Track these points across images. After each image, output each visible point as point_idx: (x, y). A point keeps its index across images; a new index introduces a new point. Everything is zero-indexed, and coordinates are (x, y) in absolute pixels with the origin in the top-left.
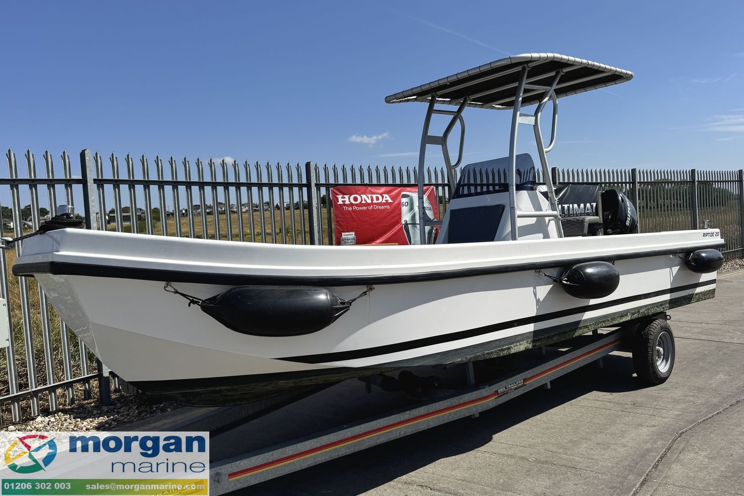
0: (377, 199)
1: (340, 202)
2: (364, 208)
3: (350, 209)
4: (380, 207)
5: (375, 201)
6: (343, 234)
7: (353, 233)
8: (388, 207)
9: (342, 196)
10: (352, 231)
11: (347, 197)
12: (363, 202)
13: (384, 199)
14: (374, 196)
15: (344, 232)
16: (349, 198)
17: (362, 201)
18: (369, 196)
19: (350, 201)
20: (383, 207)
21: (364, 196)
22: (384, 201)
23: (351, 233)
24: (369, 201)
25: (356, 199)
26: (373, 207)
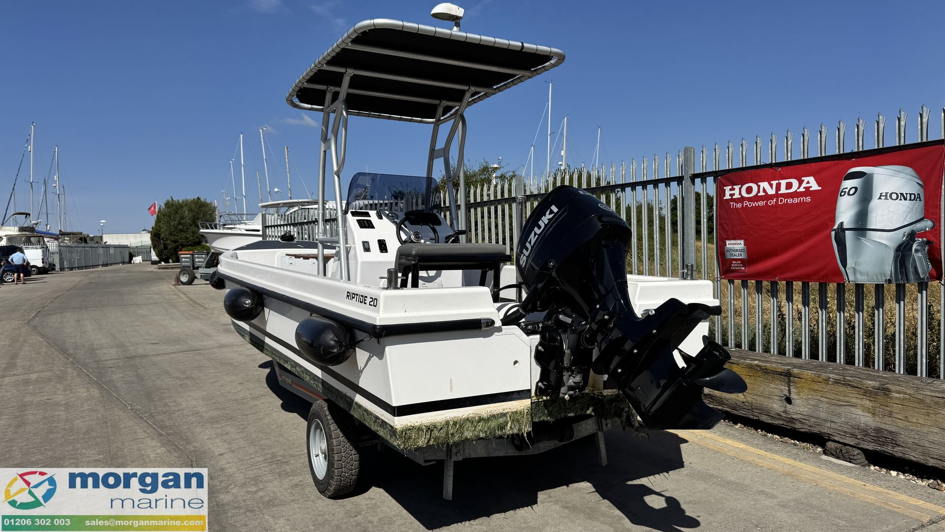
0: (789, 186)
1: (727, 197)
2: (761, 203)
3: (739, 205)
4: (790, 201)
5: (783, 190)
6: (728, 242)
7: (742, 242)
8: (808, 199)
9: (731, 187)
10: (740, 239)
11: (737, 188)
12: (761, 194)
13: (804, 185)
14: (783, 183)
15: (729, 239)
16: (740, 189)
17: (759, 192)
18: (774, 183)
19: (740, 194)
20: (796, 200)
21: (764, 185)
22: (802, 189)
23: (738, 242)
24: (771, 192)
25: (749, 190)
26: (777, 202)
